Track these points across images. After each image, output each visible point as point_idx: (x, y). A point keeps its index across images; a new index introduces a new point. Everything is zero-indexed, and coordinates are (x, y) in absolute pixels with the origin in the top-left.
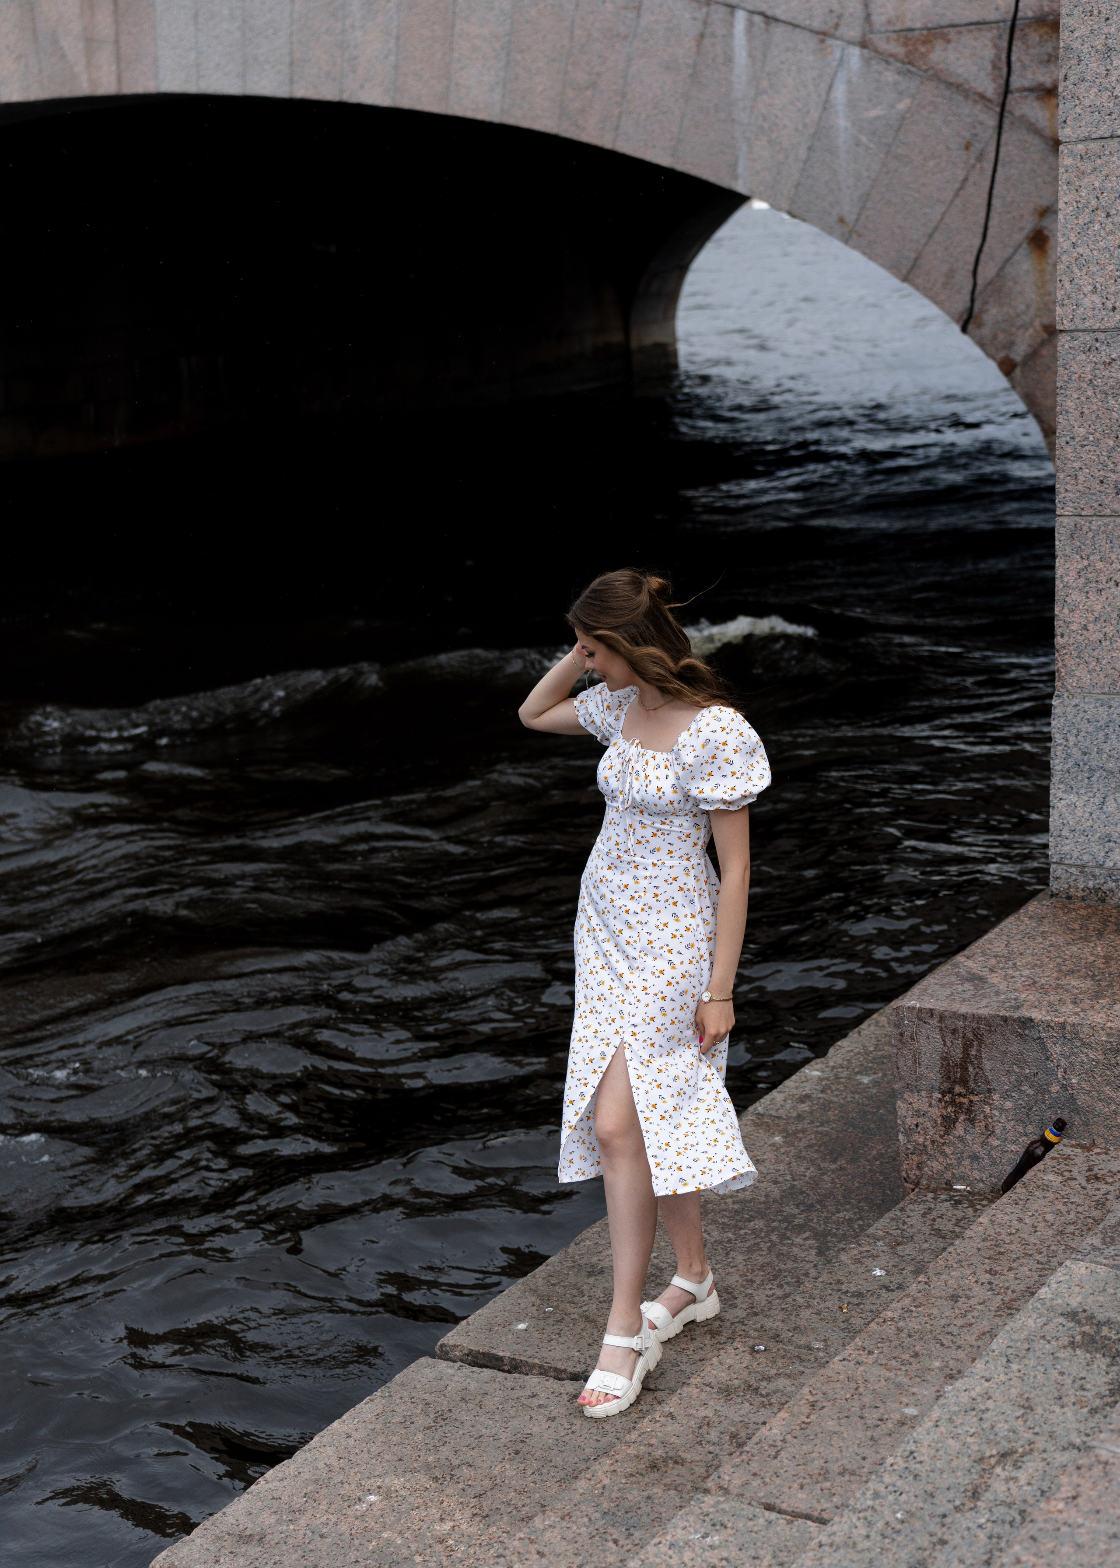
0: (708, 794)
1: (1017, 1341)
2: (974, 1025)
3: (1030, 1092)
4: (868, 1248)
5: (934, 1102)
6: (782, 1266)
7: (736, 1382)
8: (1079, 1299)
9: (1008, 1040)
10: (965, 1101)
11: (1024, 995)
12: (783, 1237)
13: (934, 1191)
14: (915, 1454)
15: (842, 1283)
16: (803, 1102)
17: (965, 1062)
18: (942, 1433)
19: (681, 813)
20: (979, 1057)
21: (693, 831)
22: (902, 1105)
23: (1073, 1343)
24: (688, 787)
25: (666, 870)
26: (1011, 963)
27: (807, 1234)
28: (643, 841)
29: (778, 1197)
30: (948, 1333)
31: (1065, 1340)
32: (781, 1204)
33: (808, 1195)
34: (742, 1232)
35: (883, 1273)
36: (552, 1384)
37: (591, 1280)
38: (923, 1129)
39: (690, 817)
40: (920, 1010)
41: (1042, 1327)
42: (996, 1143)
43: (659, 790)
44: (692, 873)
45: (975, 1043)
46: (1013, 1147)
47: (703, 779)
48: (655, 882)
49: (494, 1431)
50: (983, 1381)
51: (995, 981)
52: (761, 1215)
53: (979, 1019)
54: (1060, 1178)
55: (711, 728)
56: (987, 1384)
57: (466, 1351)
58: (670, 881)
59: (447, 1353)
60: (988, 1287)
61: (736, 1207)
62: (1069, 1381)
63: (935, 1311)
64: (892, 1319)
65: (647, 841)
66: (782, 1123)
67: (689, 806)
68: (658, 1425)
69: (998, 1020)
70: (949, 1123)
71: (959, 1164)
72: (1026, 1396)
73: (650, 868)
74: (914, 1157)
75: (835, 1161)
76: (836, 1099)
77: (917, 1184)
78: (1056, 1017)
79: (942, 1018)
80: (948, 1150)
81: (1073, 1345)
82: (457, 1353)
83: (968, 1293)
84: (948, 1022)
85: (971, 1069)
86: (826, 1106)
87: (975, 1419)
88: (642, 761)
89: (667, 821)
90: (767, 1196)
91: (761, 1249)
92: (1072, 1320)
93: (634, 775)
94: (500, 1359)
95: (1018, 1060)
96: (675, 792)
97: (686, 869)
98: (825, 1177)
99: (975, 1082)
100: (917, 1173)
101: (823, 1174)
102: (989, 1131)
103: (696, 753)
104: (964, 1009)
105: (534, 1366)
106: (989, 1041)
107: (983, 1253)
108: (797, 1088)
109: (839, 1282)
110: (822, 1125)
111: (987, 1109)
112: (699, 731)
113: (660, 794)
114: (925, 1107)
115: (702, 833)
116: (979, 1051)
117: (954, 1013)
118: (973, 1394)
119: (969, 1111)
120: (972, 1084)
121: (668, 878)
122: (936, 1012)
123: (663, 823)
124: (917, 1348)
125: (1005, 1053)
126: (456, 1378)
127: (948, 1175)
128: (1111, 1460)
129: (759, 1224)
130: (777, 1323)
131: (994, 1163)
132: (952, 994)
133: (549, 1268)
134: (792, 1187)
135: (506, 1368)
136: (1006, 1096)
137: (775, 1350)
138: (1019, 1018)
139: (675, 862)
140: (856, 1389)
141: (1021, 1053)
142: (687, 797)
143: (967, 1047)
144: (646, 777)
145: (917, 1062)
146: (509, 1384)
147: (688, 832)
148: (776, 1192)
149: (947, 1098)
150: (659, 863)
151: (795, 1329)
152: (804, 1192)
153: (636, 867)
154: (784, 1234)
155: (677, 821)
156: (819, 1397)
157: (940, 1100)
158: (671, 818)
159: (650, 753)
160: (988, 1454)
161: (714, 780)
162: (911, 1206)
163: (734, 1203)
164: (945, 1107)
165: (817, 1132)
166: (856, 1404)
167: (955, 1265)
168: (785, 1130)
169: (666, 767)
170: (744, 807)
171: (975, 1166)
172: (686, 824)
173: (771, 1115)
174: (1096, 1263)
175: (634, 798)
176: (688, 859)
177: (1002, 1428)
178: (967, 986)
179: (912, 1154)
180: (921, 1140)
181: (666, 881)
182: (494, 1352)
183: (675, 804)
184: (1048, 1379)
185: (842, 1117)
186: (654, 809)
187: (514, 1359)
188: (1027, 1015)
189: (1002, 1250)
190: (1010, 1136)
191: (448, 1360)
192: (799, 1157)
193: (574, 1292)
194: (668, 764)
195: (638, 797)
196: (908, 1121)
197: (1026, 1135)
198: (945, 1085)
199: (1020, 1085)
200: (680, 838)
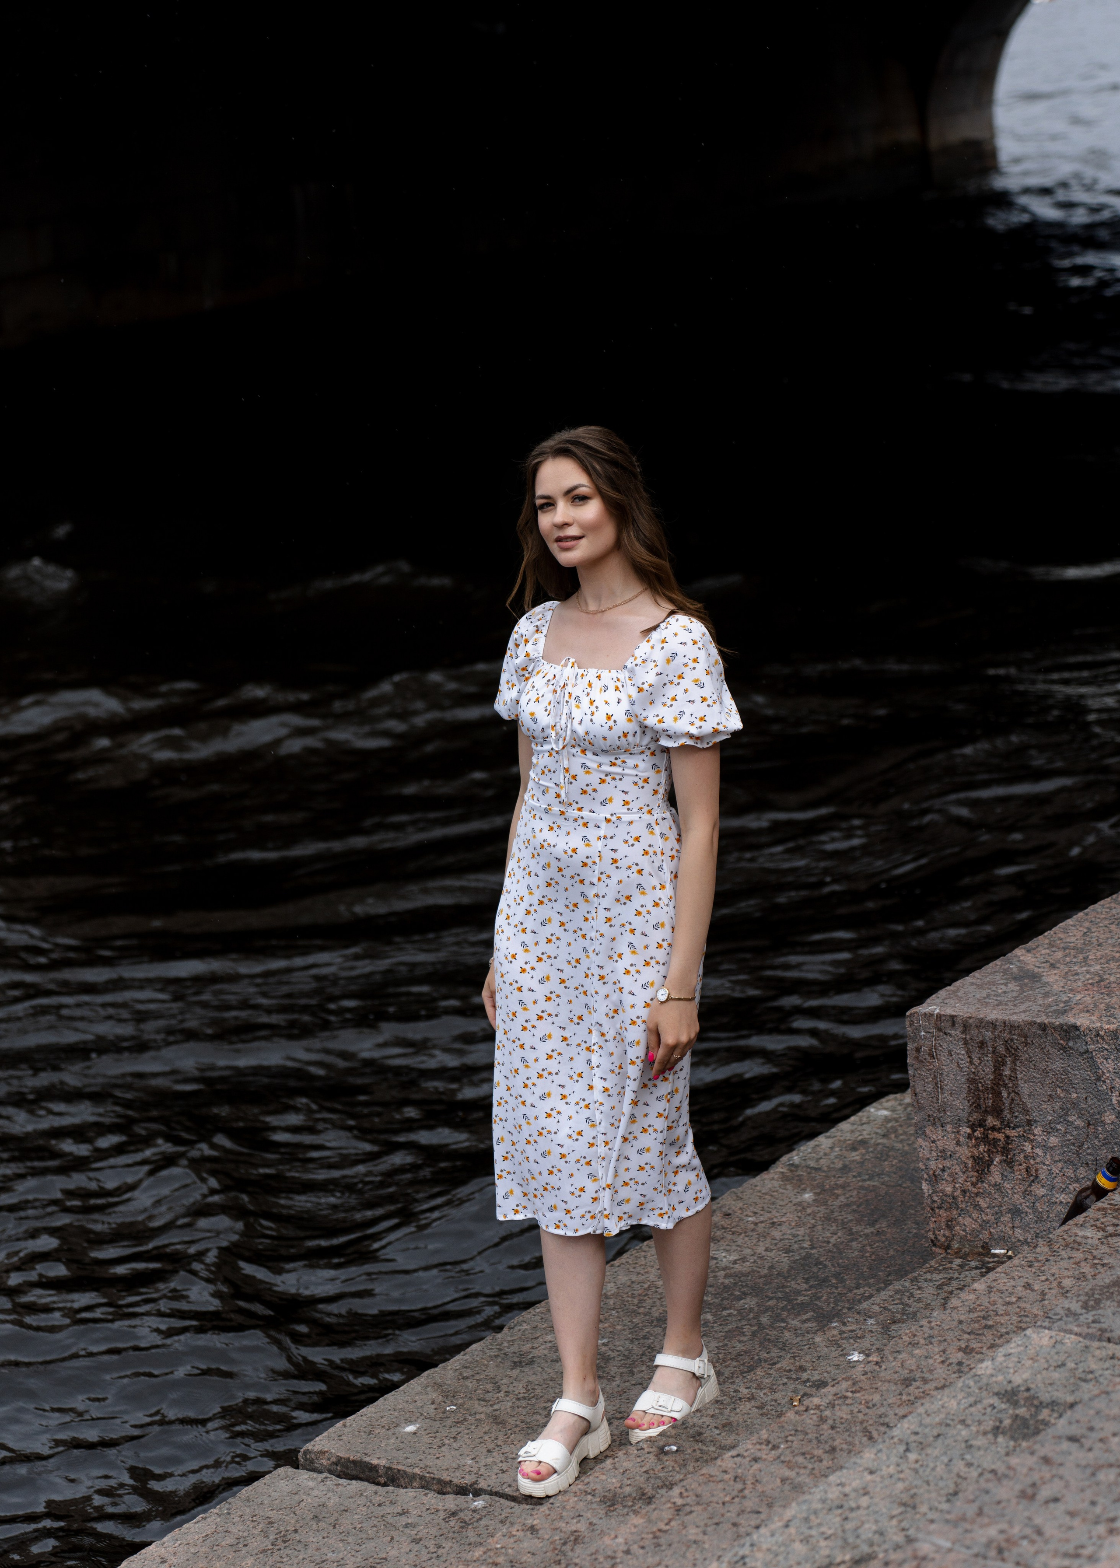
0: (669, 724)
1: (926, 1427)
2: (1006, 1035)
3: (1078, 1123)
4: (854, 1327)
5: (962, 1139)
6: (764, 1355)
7: (628, 1490)
8: (1026, 1375)
9: (1048, 1054)
10: (1001, 1136)
11: (1079, 997)
12: (777, 1318)
13: (964, 1257)
14: (747, 1560)
15: (805, 1370)
16: (854, 1149)
17: (998, 1085)
18: (790, 1535)
19: (637, 750)
20: (1013, 1078)
21: (651, 774)
22: (924, 1144)
23: (998, 1428)
24: (644, 714)
25: (623, 828)
26: (1081, 956)
27: (810, 1314)
28: (589, 789)
29: (785, 1270)
30: (883, 1424)
31: (989, 1424)
32: (785, 1278)
33: (825, 1266)
34: (725, 1313)
35: (862, 1357)
36: (431, 1499)
37: (515, 1372)
38: (950, 1175)
39: (646, 755)
40: (939, 1016)
41: (964, 1410)
42: (1041, 1191)
43: (609, 717)
44: (657, 830)
45: (1009, 1060)
46: (1063, 1197)
47: (664, 704)
48: (612, 844)
49: (341, 1555)
50: (866, 1474)
51: (1051, 979)
52: (757, 1291)
53: (1011, 1027)
54: (1100, 1234)
55: (680, 639)
56: (869, 1477)
57: (334, 1459)
58: (631, 841)
59: (312, 1462)
60: (956, 1368)
61: (727, 1281)
62: (974, 1474)
63: (876, 1398)
64: (818, 1407)
65: (595, 790)
66: (819, 1176)
67: (646, 740)
68: (512, 1540)
69: (1034, 1029)
70: (982, 1166)
71: (997, 1221)
72: (912, 1492)
73: (603, 825)
74: (942, 1212)
75: (872, 1224)
76: (899, 1146)
77: (947, 1248)
78: (1108, 1023)
79: (966, 1027)
80: (983, 1203)
81: (997, 1430)
82: (324, 1462)
83: (927, 1375)
84: (974, 1032)
85: (1005, 1094)
86: (884, 1154)
87: (838, 1519)
88: (583, 684)
89: (619, 762)
90: (771, 1268)
91: (743, 1334)
92: (1008, 1401)
93: (573, 702)
94: (374, 1468)
95: (1063, 1081)
96: (630, 720)
97: (649, 826)
98: (854, 1244)
99: (1012, 1111)
100: (947, 1233)
101: (852, 1240)
102: (1032, 1176)
103: (658, 670)
104: (993, 1015)
105: (414, 1476)
106: (1024, 1057)
107: (964, 1326)
108: (852, 1132)
109: (802, 1369)
110: (871, 1178)
111: (1028, 1147)
112: (664, 641)
113: (611, 723)
114: (951, 1146)
115: (663, 777)
116: (1013, 1070)
117: (981, 1021)
118: (847, 1490)
119: (1005, 1151)
120: (1006, 1114)
121: (627, 837)
122: (958, 1020)
123: (613, 764)
124: (836, 1443)
125: (1045, 1072)
126: (315, 1492)
127: (985, 1236)
128: (931, 1555)
129: (750, 1302)
130: (704, 1419)
131: (1040, 1219)
132: (988, 996)
133: (467, 1357)
134: (808, 1256)
135: (382, 1480)
136: (1050, 1129)
137: (689, 1451)
138: (1061, 1026)
139: (634, 817)
140: (742, 1491)
141: (1067, 1073)
142: (644, 729)
143: (999, 1065)
144: (592, 702)
145: (938, 1086)
146: (377, 1499)
147: (644, 775)
148: (785, 1262)
149: (978, 1134)
150: (614, 819)
151: (724, 1426)
152: (821, 1263)
153: (585, 825)
154: (780, 1314)
155: (631, 762)
156: (691, 1500)
157: (970, 1137)
158: (623, 757)
159: (592, 673)
160: (838, 1560)
161: (677, 707)
162: (928, 1276)
163: (726, 1276)
164: (976, 1146)
165: (861, 1187)
166: (735, 1508)
167: (922, 1341)
168: (821, 1186)
169: (617, 689)
170: (715, 744)
171: (1017, 1223)
172: (642, 765)
173: (808, 1167)
174: (1066, 1331)
175: (574, 732)
176: (650, 812)
177: (868, 1529)
178: (1013, 986)
179: (940, 1208)
180: (949, 1189)
181: (626, 842)
182: (367, 1459)
183: (630, 738)
184: (950, 1471)
185: (901, 1169)
186: (604, 745)
187: (389, 1468)
188: (1072, 1021)
189: (990, 1323)
190: (1058, 1182)
191: (314, 1470)
192: (828, 1219)
193: (489, 1387)
194: (619, 684)
195: (581, 731)
196: (932, 1164)
197: (1077, 1180)
198: (975, 1116)
199: (1066, 1114)
200: (636, 783)
